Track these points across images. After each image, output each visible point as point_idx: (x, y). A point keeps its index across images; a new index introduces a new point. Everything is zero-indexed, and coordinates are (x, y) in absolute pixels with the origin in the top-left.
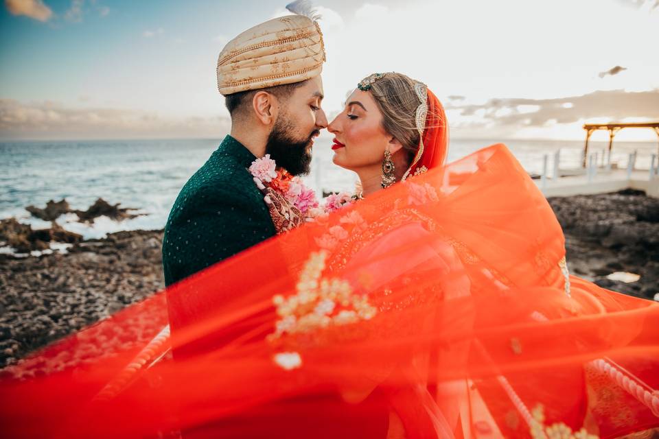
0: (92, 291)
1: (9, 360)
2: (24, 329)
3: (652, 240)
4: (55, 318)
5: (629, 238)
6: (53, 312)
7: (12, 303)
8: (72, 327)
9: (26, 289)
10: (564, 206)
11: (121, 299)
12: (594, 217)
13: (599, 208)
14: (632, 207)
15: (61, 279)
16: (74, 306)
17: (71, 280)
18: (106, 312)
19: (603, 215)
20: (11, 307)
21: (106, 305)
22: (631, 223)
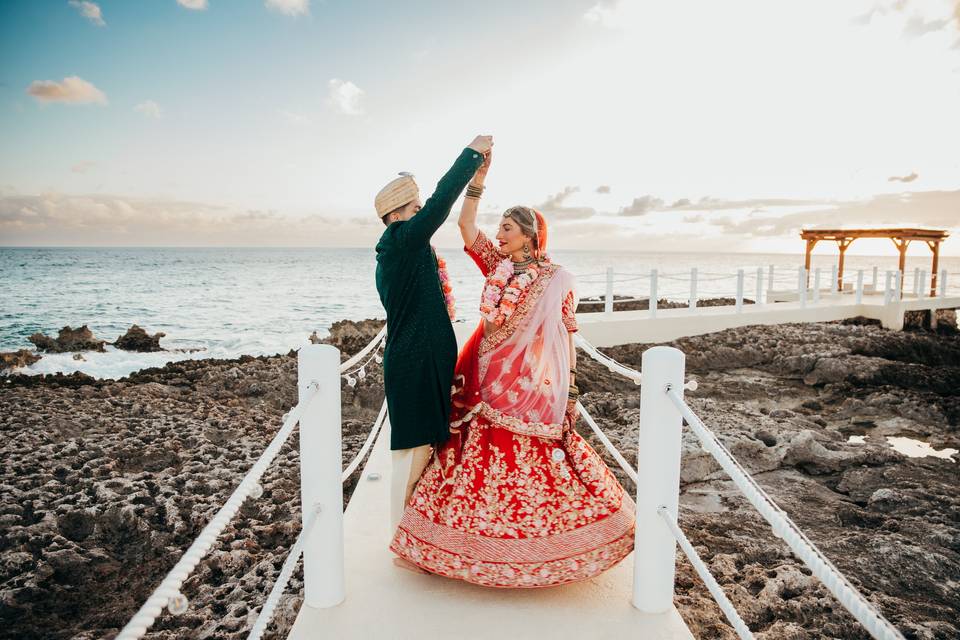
0: (180, 417)
1: (113, 473)
2: (114, 449)
3: (861, 376)
4: (147, 440)
5: (835, 374)
6: (142, 435)
7: (89, 427)
8: (168, 449)
9: (99, 414)
10: (764, 336)
11: (215, 424)
12: (797, 349)
13: (807, 339)
14: (851, 339)
15: (137, 406)
16: (163, 431)
17: (149, 407)
18: (202, 435)
19: (810, 347)
20: (91, 430)
21: (200, 429)
22: (843, 356)
